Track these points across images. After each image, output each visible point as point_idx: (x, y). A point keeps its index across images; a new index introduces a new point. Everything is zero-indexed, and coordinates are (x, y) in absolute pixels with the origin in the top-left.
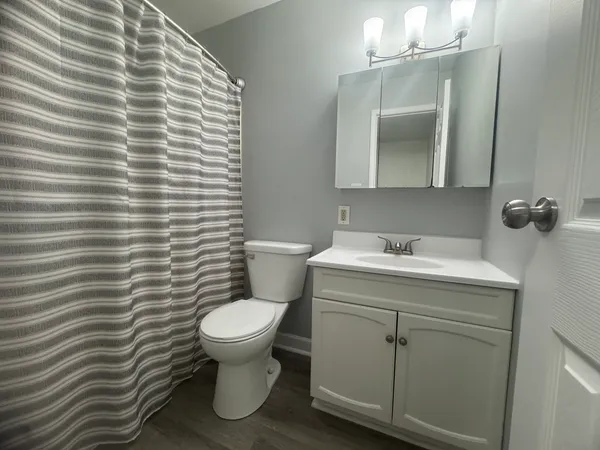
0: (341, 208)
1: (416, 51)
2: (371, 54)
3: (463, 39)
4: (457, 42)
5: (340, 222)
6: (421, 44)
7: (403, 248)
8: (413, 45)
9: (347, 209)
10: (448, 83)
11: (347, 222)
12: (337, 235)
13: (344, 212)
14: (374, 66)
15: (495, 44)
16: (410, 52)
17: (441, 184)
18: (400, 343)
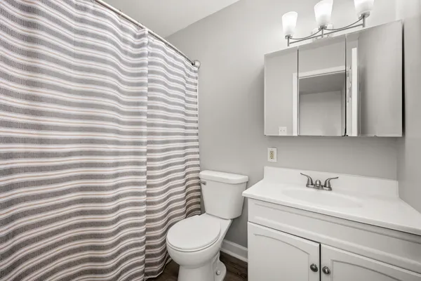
0: (270, 149)
1: (325, 31)
2: (289, 37)
3: (366, 19)
4: (361, 22)
5: (269, 160)
6: (329, 26)
7: (323, 184)
8: (322, 28)
9: (275, 150)
10: (354, 51)
11: (275, 160)
12: (268, 170)
13: (272, 153)
14: (292, 46)
15: (397, 19)
16: (320, 33)
17: (355, 134)
18: (324, 271)
